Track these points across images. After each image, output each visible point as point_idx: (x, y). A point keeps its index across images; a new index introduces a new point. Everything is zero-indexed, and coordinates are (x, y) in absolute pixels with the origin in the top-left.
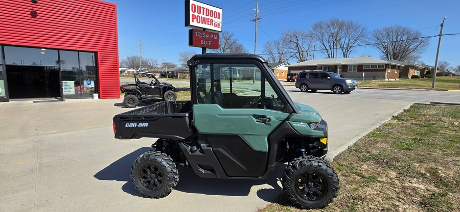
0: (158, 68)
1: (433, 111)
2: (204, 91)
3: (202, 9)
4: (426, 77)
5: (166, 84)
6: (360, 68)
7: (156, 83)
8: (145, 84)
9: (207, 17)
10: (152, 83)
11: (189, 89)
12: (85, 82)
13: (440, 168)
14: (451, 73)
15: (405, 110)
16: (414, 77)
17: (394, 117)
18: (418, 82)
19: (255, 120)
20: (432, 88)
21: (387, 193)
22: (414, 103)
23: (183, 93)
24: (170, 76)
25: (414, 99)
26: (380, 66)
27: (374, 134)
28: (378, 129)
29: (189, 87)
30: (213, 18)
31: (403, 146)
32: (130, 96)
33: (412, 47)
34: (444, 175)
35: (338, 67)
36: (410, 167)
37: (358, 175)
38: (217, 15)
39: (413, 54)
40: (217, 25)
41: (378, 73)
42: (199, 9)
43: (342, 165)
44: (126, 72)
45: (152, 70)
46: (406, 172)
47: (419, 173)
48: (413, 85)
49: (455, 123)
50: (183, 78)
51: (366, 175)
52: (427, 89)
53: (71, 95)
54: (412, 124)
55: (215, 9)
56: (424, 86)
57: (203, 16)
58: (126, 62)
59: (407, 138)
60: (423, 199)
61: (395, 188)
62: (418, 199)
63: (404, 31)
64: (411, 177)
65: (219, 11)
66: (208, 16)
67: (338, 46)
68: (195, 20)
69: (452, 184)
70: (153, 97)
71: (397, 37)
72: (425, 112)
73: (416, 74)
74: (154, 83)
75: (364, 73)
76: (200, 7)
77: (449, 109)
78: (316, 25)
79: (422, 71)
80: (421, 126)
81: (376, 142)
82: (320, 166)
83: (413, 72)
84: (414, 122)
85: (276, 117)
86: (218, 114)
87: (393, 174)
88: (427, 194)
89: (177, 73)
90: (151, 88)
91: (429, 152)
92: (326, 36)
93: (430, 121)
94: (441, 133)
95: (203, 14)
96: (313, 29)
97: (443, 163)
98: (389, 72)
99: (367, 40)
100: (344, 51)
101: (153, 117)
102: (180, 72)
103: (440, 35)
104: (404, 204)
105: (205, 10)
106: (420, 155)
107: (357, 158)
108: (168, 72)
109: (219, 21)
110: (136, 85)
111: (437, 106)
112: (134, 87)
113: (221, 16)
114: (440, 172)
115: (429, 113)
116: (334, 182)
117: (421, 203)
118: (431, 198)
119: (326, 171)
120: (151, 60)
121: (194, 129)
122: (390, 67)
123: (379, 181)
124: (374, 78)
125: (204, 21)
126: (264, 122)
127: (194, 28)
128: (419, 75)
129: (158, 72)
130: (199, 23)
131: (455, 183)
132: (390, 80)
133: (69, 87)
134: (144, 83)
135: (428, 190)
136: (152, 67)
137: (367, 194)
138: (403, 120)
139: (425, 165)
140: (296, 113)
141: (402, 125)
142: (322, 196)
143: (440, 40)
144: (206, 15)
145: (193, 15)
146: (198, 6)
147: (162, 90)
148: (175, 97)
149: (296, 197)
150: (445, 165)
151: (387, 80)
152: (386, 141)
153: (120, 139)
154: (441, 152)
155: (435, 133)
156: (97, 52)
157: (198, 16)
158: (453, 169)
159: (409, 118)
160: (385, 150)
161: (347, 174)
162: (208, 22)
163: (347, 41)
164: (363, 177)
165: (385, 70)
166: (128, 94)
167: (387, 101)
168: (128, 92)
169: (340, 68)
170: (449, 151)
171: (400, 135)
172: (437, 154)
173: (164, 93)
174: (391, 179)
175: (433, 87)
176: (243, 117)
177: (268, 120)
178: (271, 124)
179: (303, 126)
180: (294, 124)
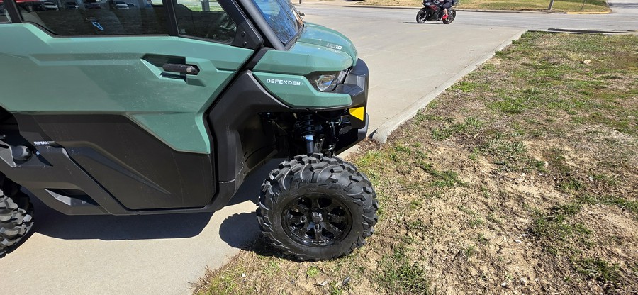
1: (553, 43)
13: (566, 149)
15: (513, 42)
17: (497, 53)
19: (157, 71)
21: (473, 210)
22: (527, 30)
25: (525, 25)
27: (463, 84)
28: (472, 76)
31: (507, 105)
34: (574, 164)
36: (517, 151)
37: (425, 170)
43: (401, 150)
46: (508, 162)
47: (531, 162)
49: (585, 61)
51: (439, 169)
52: (541, 11)
54: (523, 64)
56: (539, 6)
59: (515, 90)
60: (535, 222)
61: (486, 197)
62: (525, 221)
64: (517, 171)
69: (586, 183)
72: (542, 43)
77: (575, 38)
80: (536, 67)
81: (466, 100)
82: (334, 181)
84: (525, 62)
85: (214, 62)
87: (486, 166)
88: (543, 209)
91: (549, 117)
93: (549, 58)
94: (566, 80)
97: (572, 138)
104: (499, 235)
106: (533, 123)
107: (430, 132)
111: (559, 35)
114: (566, 157)
115: (548, 46)
116: (365, 212)
117: (531, 231)
118: (549, 220)
119: (347, 190)
123: (460, 184)
126: (182, 75)
131: (591, 179)
135: (544, 199)
137: (435, 215)
138: (509, 58)
139: (542, 144)
140: (272, 47)
141: (508, 67)
142: (341, 237)
149: (286, 243)
150: (575, 141)
152: (481, 98)
154: (568, 116)
155: (558, 79)
158: (588, 151)
159: (519, 55)
160: (478, 113)
161: (405, 169)
164: (433, 174)
167: (489, 29)
170: (580, 114)
171: (504, 86)
172: (563, 119)
174: (482, 176)
175: (549, 9)
176: (115, 62)
177: (189, 69)
178: (204, 81)
179: (294, 83)
180: (268, 81)
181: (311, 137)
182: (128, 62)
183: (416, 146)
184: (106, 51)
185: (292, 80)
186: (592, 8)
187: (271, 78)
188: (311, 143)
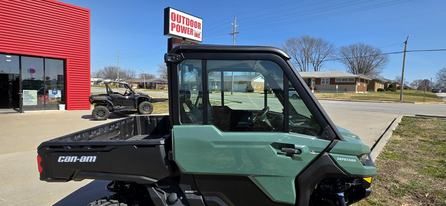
0: (136, 79)
2: (189, 104)
3: (182, 18)
4: (390, 90)
5: (141, 94)
6: (333, 81)
7: (131, 93)
8: (118, 95)
9: (187, 27)
10: (126, 93)
11: (167, 99)
12: (50, 92)
14: (408, 87)
15: (399, 124)
16: (379, 90)
17: (393, 131)
18: (384, 94)
19: (275, 151)
20: (400, 101)
22: (402, 116)
23: (161, 104)
24: (148, 87)
26: (351, 79)
27: (387, 154)
28: (389, 148)
29: (167, 97)
30: (193, 28)
32: (100, 107)
33: (374, 63)
35: (312, 80)
38: (197, 25)
39: (376, 69)
40: (197, 35)
41: (349, 86)
42: (179, 18)
44: (103, 82)
45: (129, 80)
48: (382, 98)
50: (161, 89)
53: (33, 106)
55: (195, 19)
56: (392, 99)
57: (183, 25)
58: (103, 73)
59: (431, 160)
63: (367, 49)
65: (200, 21)
66: (189, 25)
67: (310, 61)
68: (175, 29)
70: (126, 108)
71: (361, 54)
72: (422, 125)
73: (381, 87)
74: (128, 92)
75: (337, 86)
76: (180, 16)
78: (289, 41)
79: (386, 84)
80: (431, 143)
81: (398, 166)
83: (378, 86)
84: (420, 139)
85: (309, 147)
86: (213, 142)
89: (155, 83)
90: (125, 99)
92: (299, 52)
95: (183, 23)
96: (287, 44)
98: (359, 85)
99: (335, 56)
100: (315, 65)
101: (105, 146)
102: (158, 83)
103: (405, 51)
105: (185, 20)
107: (387, 191)
108: (146, 83)
109: (199, 31)
110: (107, 95)
112: (105, 98)
113: (201, 26)
115: (428, 127)
120: (129, 71)
121: (173, 166)
122: (359, 81)
124: (346, 90)
125: (184, 30)
126: (290, 154)
127: (173, 37)
128: (383, 88)
129: (136, 83)
130: (179, 32)
132: (360, 92)
133: (30, 97)
134: (117, 93)
136: (130, 78)
138: (406, 136)
141: (410, 142)
143: (405, 56)
144: (187, 24)
145: (172, 24)
146: (178, 15)
147: (137, 101)
148: (151, 109)
151: (357, 92)
152: (409, 165)
153: (49, 181)
156: (66, 59)
157: (177, 25)
159: (411, 133)
160: (415, 177)
162: (188, 31)
163: (317, 56)
165: (355, 84)
166: (98, 105)
167: (371, 114)
168: (98, 103)
169: (314, 81)
171: (420, 157)
173: (139, 104)
176: (256, 146)
177: (296, 151)
178: (302, 158)
179: (352, 160)
180: (338, 159)
181: (342, 194)
182: (263, 147)
183: (384, 201)
184: (253, 141)
185: (351, 158)
186: (431, 100)
187: (340, 157)
188: (343, 199)
